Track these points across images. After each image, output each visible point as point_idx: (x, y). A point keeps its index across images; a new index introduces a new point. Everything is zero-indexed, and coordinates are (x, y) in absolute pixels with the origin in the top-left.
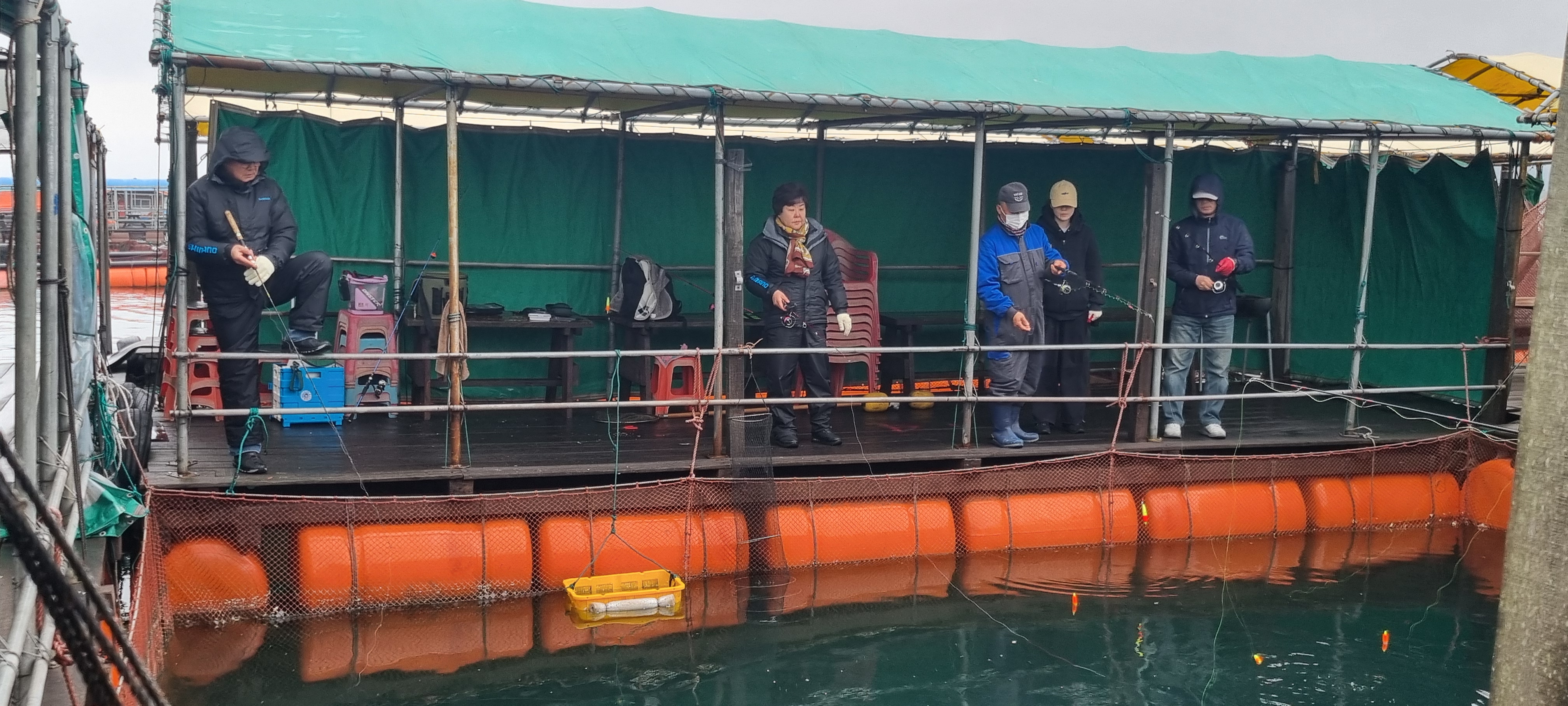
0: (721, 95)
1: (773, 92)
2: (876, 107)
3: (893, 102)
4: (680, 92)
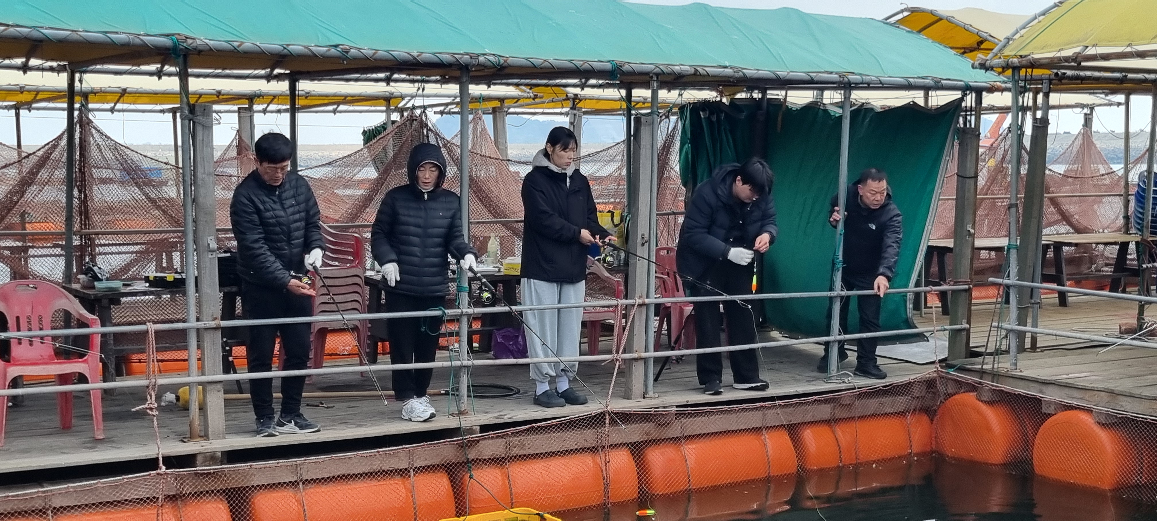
0: (185, 45)
1: (242, 43)
2: (355, 59)
3: (375, 54)
4: (137, 41)
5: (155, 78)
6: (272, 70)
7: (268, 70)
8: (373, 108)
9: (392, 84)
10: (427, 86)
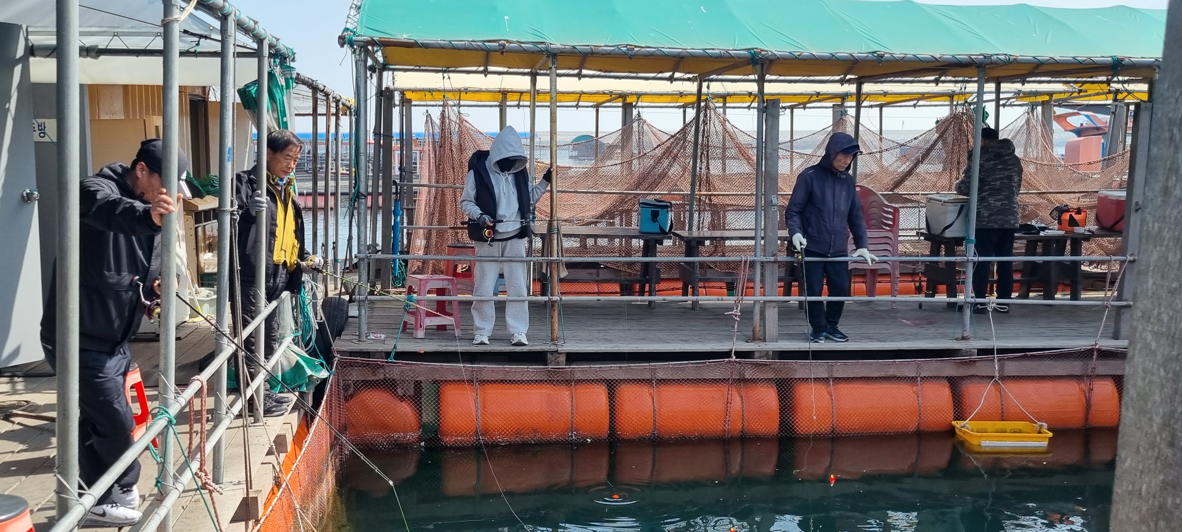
6: (845, 76)
7: (843, 76)
9: (940, 84)
10: (968, 85)
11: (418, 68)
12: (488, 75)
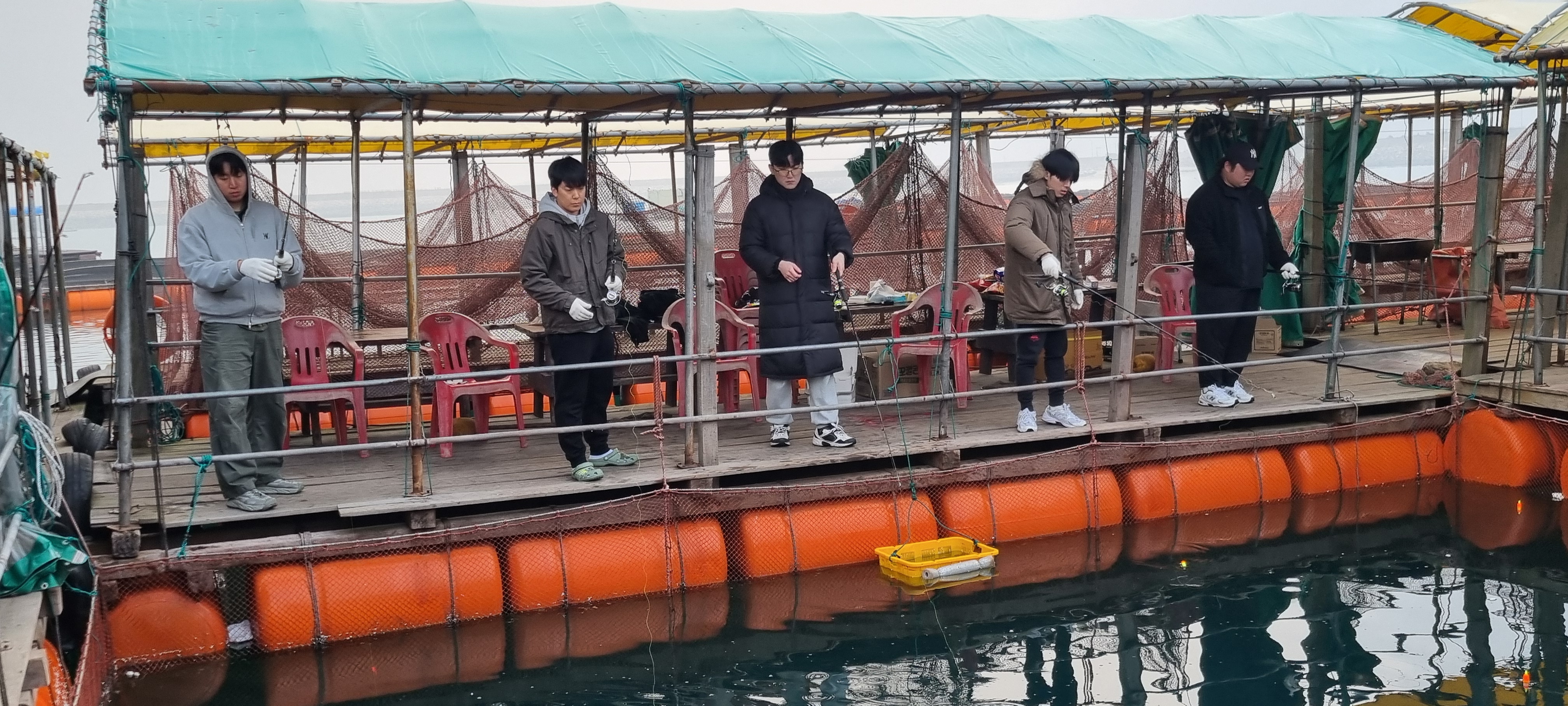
0: (689, 89)
1: (744, 84)
2: (850, 93)
3: (869, 87)
4: (647, 89)
5: (663, 122)
6: (771, 109)
7: (767, 109)
8: (859, 139)
11: (179, 113)
12: (287, 121)
